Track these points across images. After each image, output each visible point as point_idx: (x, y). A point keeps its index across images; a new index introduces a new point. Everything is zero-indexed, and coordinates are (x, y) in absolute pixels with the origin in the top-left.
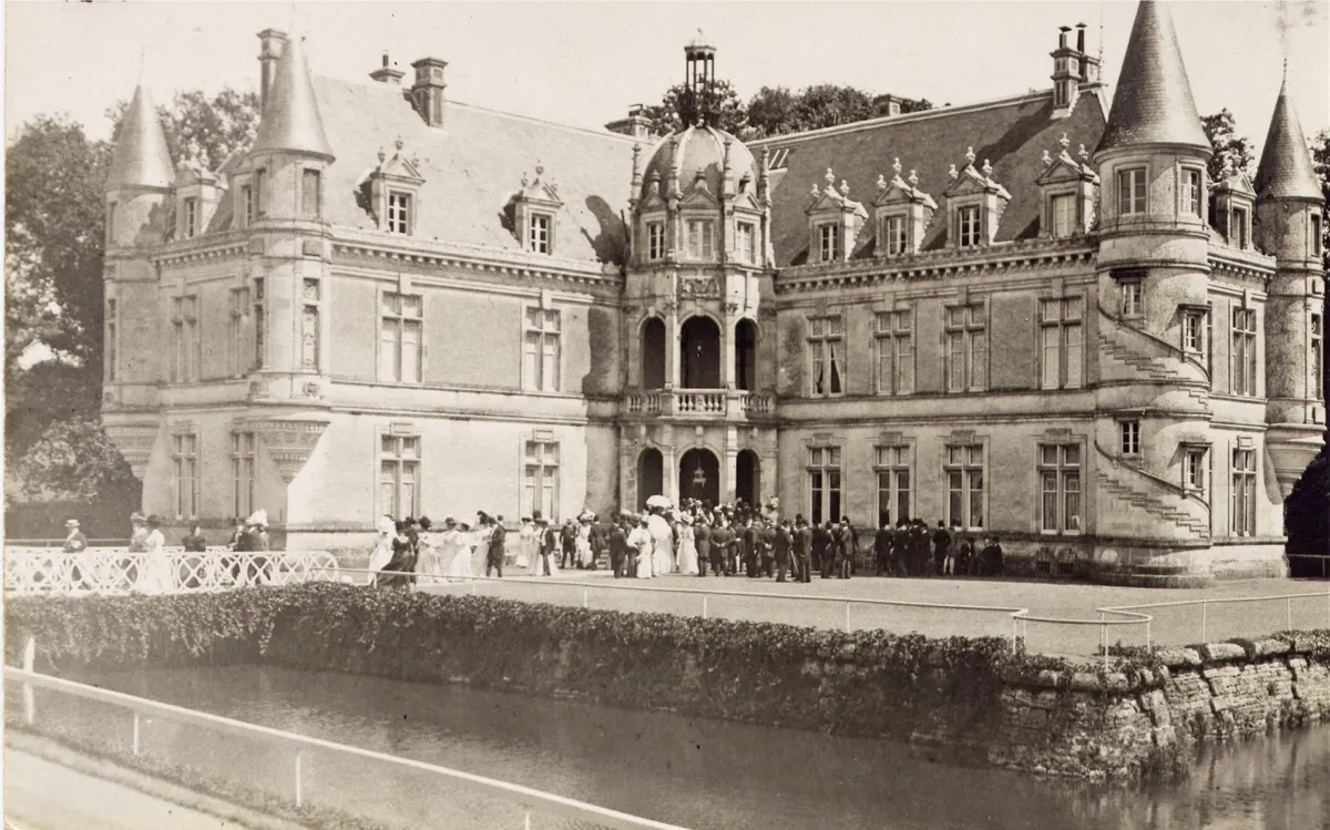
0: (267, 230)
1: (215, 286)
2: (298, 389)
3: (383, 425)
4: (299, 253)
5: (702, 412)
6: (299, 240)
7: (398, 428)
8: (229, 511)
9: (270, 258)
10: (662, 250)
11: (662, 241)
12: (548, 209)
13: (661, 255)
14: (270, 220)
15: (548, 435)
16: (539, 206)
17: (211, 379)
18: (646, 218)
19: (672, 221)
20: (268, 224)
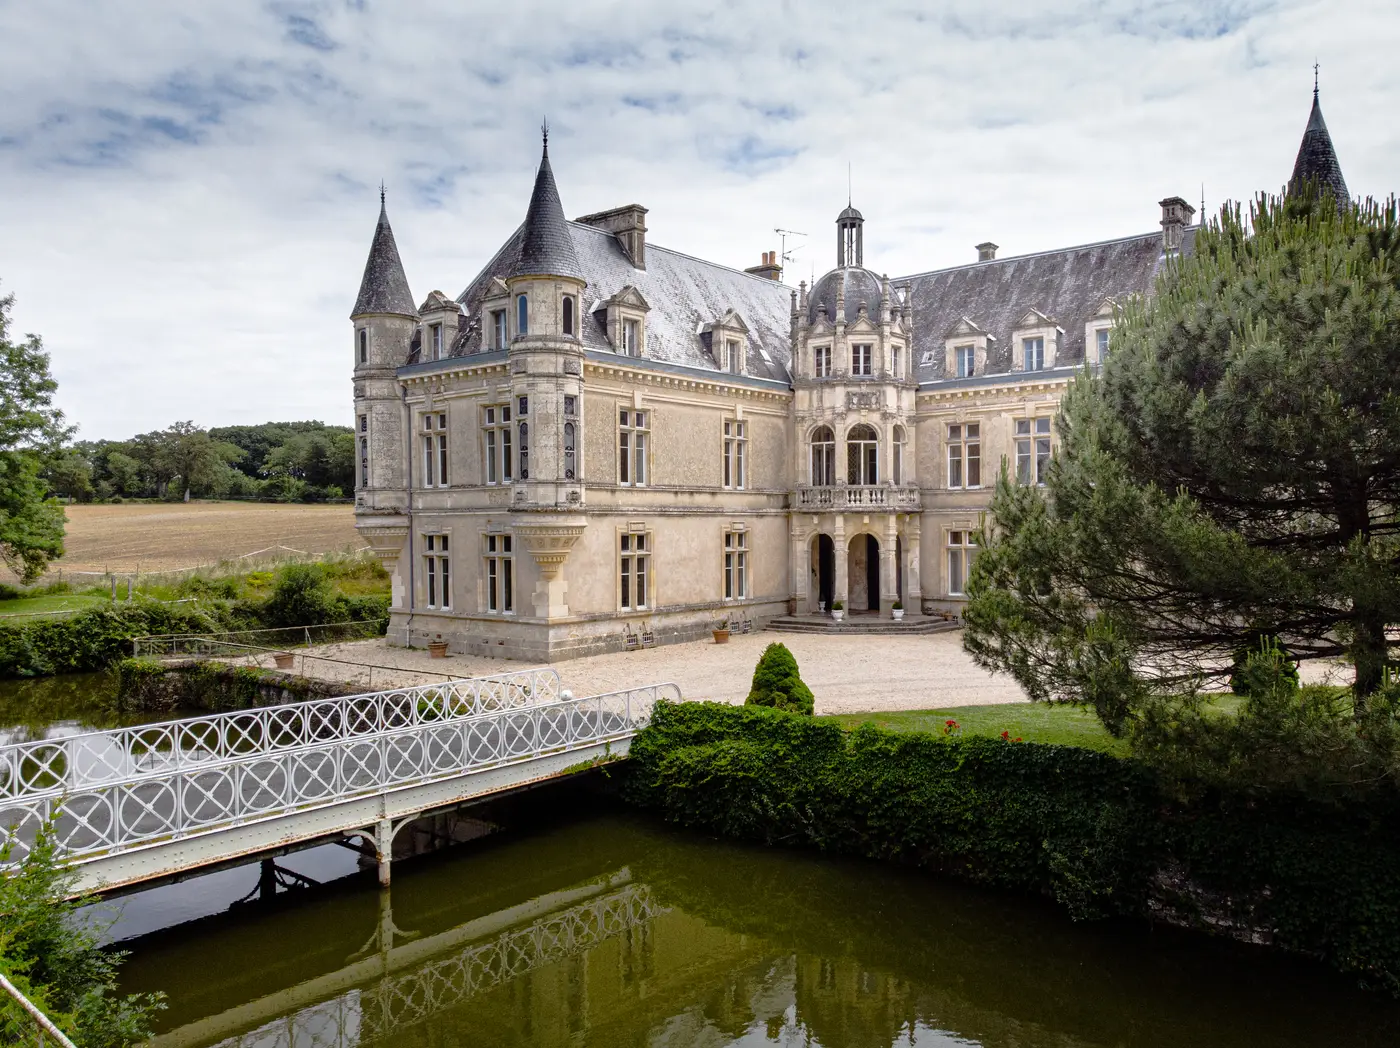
0: (528, 351)
1: (463, 404)
2: (562, 498)
3: (621, 525)
4: (560, 370)
5: (866, 503)
6: (561, 359)
7: (634, 527)
8: (485, 605)
9: (534, 376)
10: (828, 369)
11: (828, 362)
12: (738, 335)
13: (828, 374)
14: (533, 340)
15: (741, 526)
16: (732, 333)
17: (463, 486)
18: (813, 343)
19: (839, 345)
20: (531, 345)
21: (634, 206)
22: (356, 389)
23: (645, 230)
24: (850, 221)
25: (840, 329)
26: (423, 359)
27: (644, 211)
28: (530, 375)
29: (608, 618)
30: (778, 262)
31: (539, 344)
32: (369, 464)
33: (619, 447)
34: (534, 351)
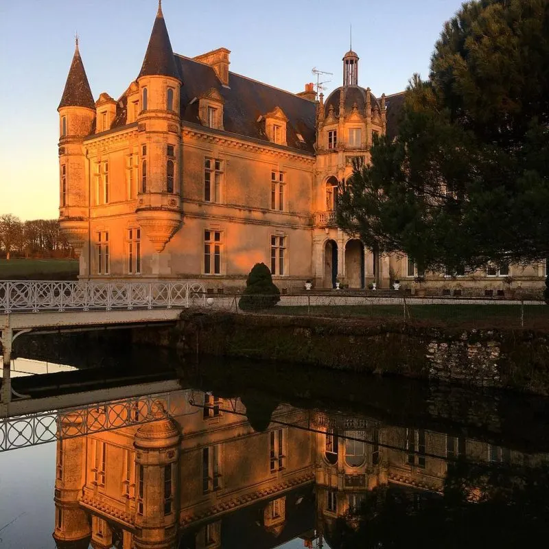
0: (147, 118)
1: (117, 155)
2: (165, 203)
3: (205, 225)
6: (166, 123)
7: (213, 226)
8: (127, 269)
9: (150, 132)
10: (335, 144)
11: (335, 139)
12: (281, 122)
13: (335, 146)
14: (150, 112)
15: (281, 233)
16: (277, 120)
17: (116, 203)
18: (327, 128)
19: (342, 129)
20: (148, 115)
21: (222, 48)
22: (60, 150)
23: (229, 63)
24: (351, 60)
25: (341, 119)
26: (97, 132)
27: (228, 52)
28: (147, 133)
29: (196, 277)
30: (315, 89)
31: (153, 114)
32: (66, 192)
33: (204, 180)
34: (150, 118)
